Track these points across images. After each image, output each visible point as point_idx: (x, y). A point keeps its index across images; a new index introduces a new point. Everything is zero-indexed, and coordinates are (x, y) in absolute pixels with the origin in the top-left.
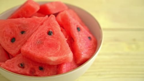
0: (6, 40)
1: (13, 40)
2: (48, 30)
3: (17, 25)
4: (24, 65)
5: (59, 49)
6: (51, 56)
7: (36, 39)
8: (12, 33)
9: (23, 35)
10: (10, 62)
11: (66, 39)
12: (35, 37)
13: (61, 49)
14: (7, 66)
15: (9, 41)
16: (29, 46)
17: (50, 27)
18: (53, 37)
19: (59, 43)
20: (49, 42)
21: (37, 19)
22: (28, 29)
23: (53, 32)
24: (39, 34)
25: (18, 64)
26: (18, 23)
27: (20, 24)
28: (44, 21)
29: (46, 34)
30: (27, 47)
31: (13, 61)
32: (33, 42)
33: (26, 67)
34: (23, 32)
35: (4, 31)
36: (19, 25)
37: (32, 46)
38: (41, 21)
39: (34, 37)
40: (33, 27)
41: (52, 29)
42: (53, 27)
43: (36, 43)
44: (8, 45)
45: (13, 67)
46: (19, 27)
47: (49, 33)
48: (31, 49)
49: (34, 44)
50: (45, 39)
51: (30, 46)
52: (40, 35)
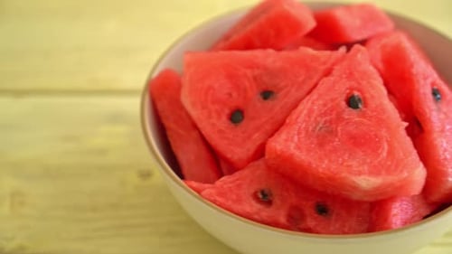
0: (214, 115)
1: (236, 116)
2: (348, 91)
3: (249, 72)
4: (271, 195)
5: (385, 154)
6: (360, 173)
7: (312, 119)
8: (235, 95)
9: (269, 103)
10: (231, 182)
11: (406, 124)
12: (311, 111)
13: (390, 153)
14: (221, 194)
15: (224, 118)
16: (292, 137)
17: (354, 84)
18: (363, 115)
19: (384, 133)
20: (351, 128)
21: (314, 59)
22: (282, 84)
23: (364, 98)
24: (321, 102)
25: (252, 191)
26: (252, 65)
27: (258, 68)
28: (334, 64)
29: (343, 104)
30: (286, 140)
31: (238, 180)
32: (304, 126)
33: (277, 201)
34: (267, 94)
35: (210, 88)
36: (257, 72)
37: (303, 140)
38: (325, 63)
39: (305, 112)
40: (301, 79)
41: (359, 90)
42: (364, 83)
43: (313, 131)
44: (220, 131)
45: (239, 200)
46: (255, 78)
47: (351, 102)
48: (298, 148)
49: (307, 131)
50: (339, 119)
51: (296, 139)
52: (325, 105)
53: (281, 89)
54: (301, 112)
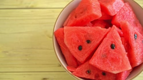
0: (74, 47)
2: (111, 43)
3: (83, 34)
4: (91, 72)
5: (121, 63)
6: (114, 70)
7: (101, 53)
8: (79, 41)
9: (89, 45)
11: (127, 53)
12: (101, 51)
13: (122, 63)
15: (77, 49)
17: (113, 40)
18: (115, 51)
19: (121, 57)
20: (112, 56)
21: (102, 31)
22: (93, 39)
23: (116, 45)
24: (103, 47)
25: (85, 71)
26: (84, 32)
27: (86, 33)
28: (108, 33)
29: (110, 48)
31: (81, 68)
33: (92, 73)
34: (88, 42)
35: (72, 39)
37: (99, 60)
38: (105, 33)
40: (98, 38)
41: (114, 42)
42: (116, 40)
43: (102, 57)
44: (76, 53)
46: (85, 36)
47: (112, 47)
49: (100, 57)
50: (109, 52)
51: (97, 60)
53: (92, 40)
54: (98, 51)
